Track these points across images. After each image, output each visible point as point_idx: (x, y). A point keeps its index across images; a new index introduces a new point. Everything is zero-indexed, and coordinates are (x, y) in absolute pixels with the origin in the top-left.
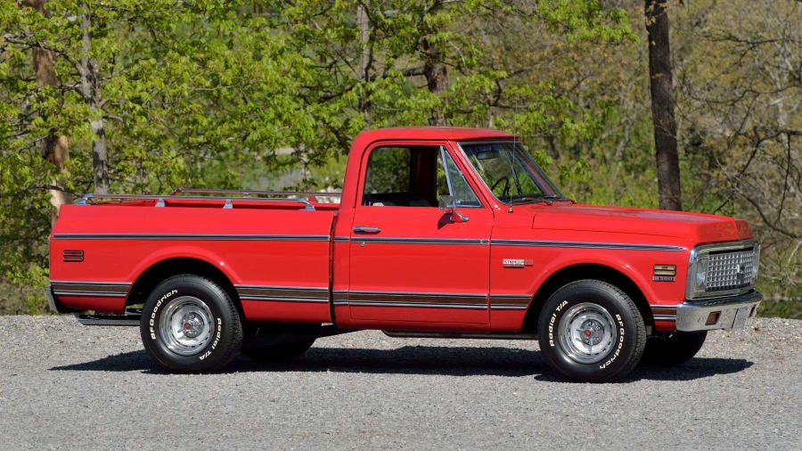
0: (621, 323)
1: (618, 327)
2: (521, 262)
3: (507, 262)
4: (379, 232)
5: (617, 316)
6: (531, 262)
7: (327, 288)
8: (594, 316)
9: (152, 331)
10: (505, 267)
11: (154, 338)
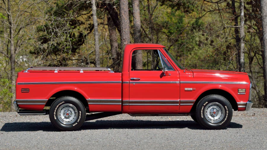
0: (227, 109)
1: (226, 110)
2: (191, 89)
3: (186, 89)
4: (140, 79)
5: (226, 106)
6: (195, 89)
7: (121, 100)
8: (215, 107)
9: (55, 116)
10: (185, 91)
11: (55, 119)
